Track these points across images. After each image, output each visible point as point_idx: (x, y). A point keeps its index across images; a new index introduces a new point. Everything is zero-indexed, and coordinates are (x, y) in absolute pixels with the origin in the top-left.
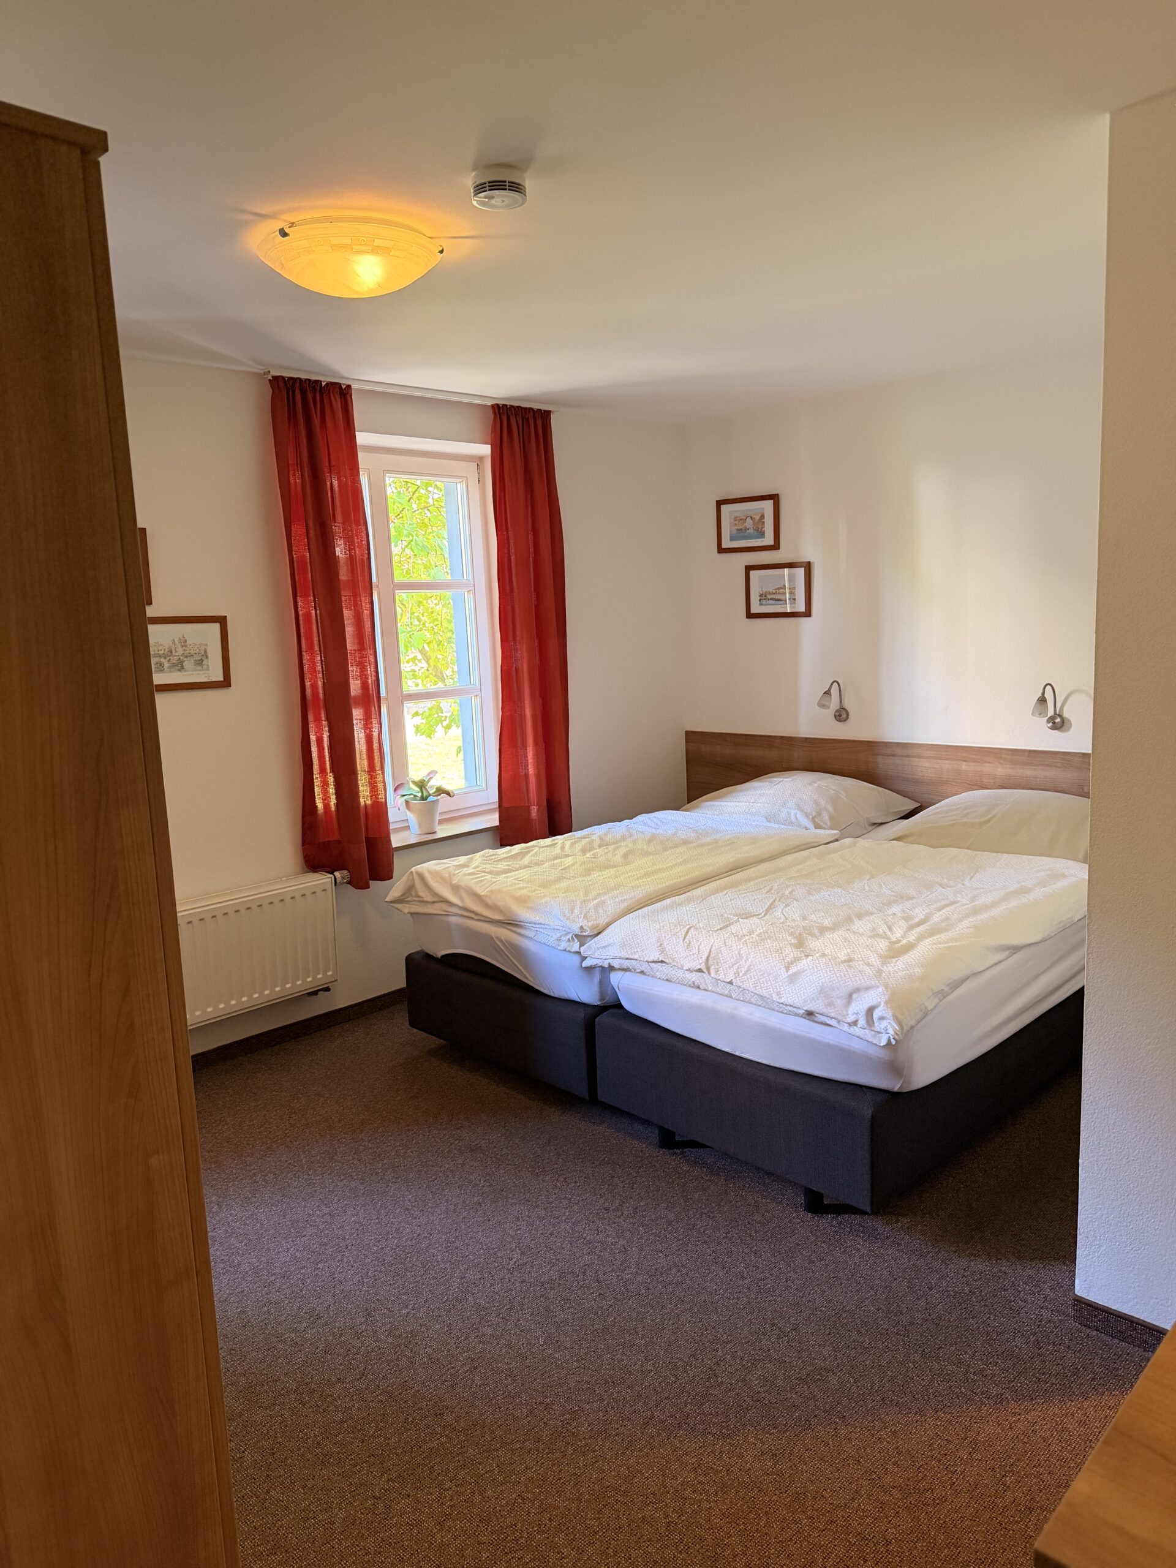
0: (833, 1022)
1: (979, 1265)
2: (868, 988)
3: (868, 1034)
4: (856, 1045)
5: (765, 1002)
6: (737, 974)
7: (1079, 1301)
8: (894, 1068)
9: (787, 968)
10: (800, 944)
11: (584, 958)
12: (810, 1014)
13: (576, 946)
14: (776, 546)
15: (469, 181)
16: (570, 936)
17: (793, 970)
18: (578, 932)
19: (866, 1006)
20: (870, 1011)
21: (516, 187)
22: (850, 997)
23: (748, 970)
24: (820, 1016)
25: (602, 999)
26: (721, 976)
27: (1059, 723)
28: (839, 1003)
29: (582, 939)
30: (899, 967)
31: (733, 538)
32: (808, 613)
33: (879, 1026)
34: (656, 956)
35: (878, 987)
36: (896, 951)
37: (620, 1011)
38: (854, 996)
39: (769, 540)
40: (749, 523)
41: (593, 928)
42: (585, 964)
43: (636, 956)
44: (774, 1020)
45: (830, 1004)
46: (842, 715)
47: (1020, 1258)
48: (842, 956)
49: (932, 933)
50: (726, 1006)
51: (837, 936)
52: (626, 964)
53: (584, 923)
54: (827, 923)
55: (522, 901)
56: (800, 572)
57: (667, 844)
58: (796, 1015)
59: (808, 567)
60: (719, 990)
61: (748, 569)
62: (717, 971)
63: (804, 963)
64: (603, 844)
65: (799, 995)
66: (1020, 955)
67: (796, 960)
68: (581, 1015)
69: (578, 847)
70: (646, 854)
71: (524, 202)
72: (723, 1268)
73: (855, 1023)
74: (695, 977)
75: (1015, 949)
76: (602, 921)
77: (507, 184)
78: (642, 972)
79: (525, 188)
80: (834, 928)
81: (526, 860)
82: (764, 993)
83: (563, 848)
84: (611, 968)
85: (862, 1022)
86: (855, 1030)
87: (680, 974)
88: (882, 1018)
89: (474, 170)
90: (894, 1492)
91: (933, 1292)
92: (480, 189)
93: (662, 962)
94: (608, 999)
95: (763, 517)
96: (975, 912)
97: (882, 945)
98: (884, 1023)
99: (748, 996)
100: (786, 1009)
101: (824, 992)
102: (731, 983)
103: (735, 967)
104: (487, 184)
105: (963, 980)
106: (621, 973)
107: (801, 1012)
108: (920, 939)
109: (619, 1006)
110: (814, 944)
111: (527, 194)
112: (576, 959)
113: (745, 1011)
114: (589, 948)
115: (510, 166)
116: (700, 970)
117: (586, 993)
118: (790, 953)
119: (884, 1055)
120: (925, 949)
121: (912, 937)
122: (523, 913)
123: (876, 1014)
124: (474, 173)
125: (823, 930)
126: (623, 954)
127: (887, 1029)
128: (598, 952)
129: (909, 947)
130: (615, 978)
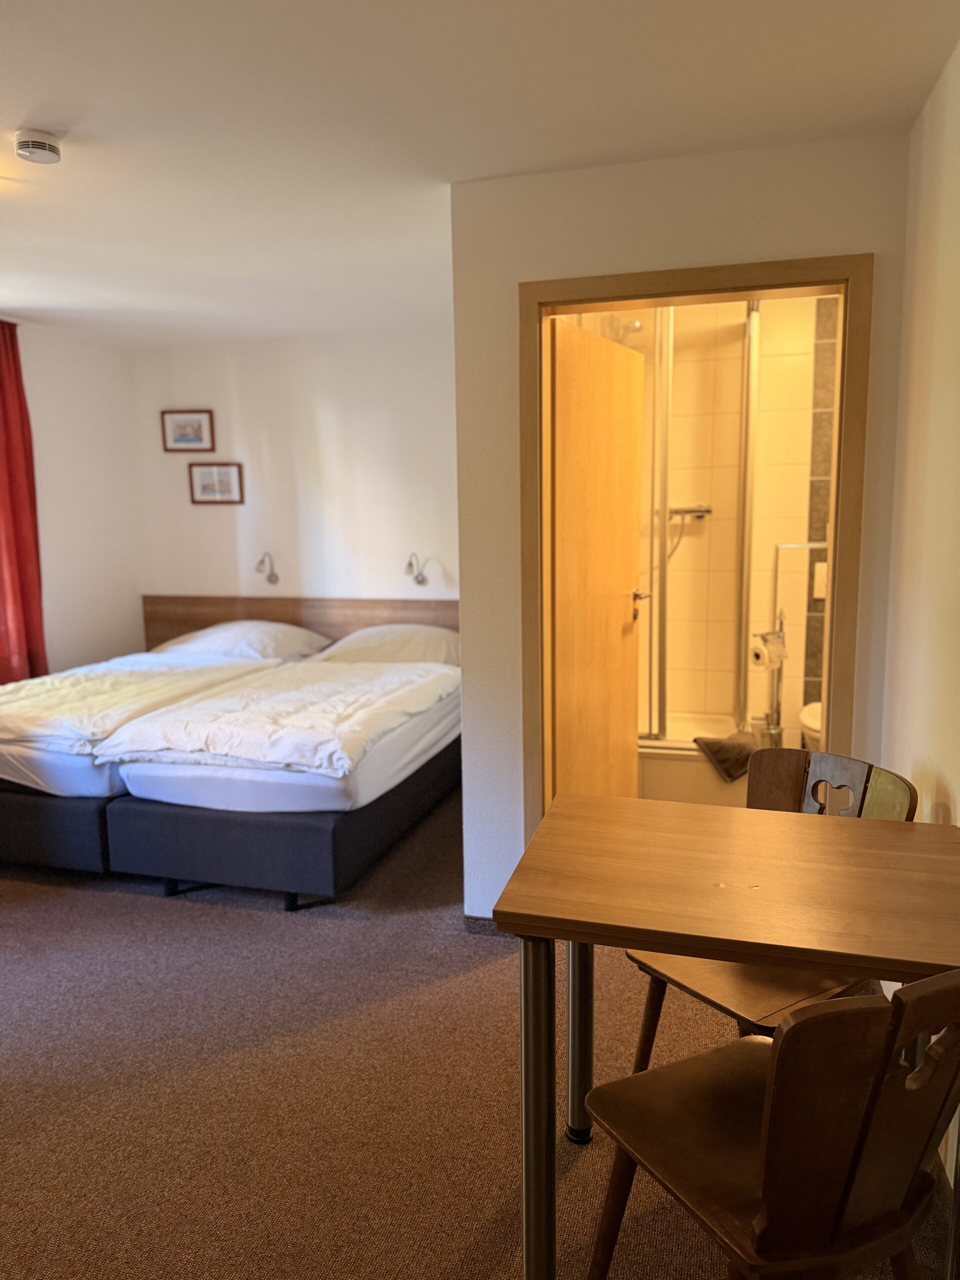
0: (305, 769)
1: (407, 917)
2: (328, 741)
3: (329, 772)
4: (321, 782)
5: (254, 764)
6: (231, 748)
7: (468, 918)
8: (347, 793)
9: (270, 737)
10: (275, 722)
11: (96, 757)
12: (288, 766)
13: (88, 749)
14: (212, 449)
15: (14, 138)
16: (82, 742)
17: (274, 738)
18: (90, 737)
19: (328, 753)
20: (331, 756)
21: (53, 150)
22: (315, 750)
23: (240, 743)
24: (294, 766)
25: (111, 789)
26: (218, 751)
27: (421, 580)
28: (308, 754)
29: (93, 742)
30: (345, 727)
31: (177, 441)
32: (242, 501)
33: (336, 764)
34: (162, 744)
35: (333, 739)
36: (341, 719)
37: (128, 798)
38: (319, 748)
39: (206, 444)
40: (189, 430)
41: (103, 733)
42: (97, 762)
43: (145, 748)
44: (261, 776)
45: (303, 756)
46: (273, 579)
47: (429, 908)
48: (306, 725)
49: (363, 706)
50: (222, 773)
51: (300, 716)
52: (136, 756)
53: (95, 730)
54: (291, 709)
55: (33, 720)
56: (234, 471)
57: (146, 676)
58: (278, 769)
59: (240, 467)
60: (217, 762)
61: (191, 466)
62: (215, 748)
63: (281, 733)
64: (88, 679)
65: (279, 755)
66: (415, 720)
67: (274, 732)
68: (93, 805)
69: (67, 683)
70: (130, 683)
71: (59, 160)
72: (234, 956)
73: (320, 766)
74: (197, 756)
75: (412, 715)
76: (109, 726)
77: (47, 146)
78: (150, 761)
79: (59, 150)
80: (297, 711)
81: (22, 694)
82: (253, 757)
83: (53, 684)
84: (122, 762)
85: (325, 764)
86: (322, 771)
87: (184, 756)
88: (339, 759)
89: (19, 129)
90: (374, 1043)
91: (379, 937)
92: (24, 145)
93: (168, 749)
94: (117, 789)
95: (200, 427)
96: (386, 694)
97: (333, 717)
98: (341, 762)
99: (240, 762)
100: (270, 767)
101: (298, 749)
102: (226, 755)
103: (229, 743)
104: (31, 143)
105: (385, 733)
106: (130, 765)
107: (281, 766)
108: (356, 710)
109: (127, 794)
110: (284, 721)
111: (61, 155)
112: (88, 760)
113: (238, 774)
114: (101, 748)
115: (49, 133)
116: (201, 750)
117: (98, 788)
118: (270, 728)
119: (339, 785)
120: (361, 715)
121: (350, 710)
122: (33, 730)
123: (335, 758)
124: (18, 132)
125: (289, 714)
126: (134, 748)
127: (344, 765)
128: (107, 752)
129: (349, 716)
130: (123, 771)
